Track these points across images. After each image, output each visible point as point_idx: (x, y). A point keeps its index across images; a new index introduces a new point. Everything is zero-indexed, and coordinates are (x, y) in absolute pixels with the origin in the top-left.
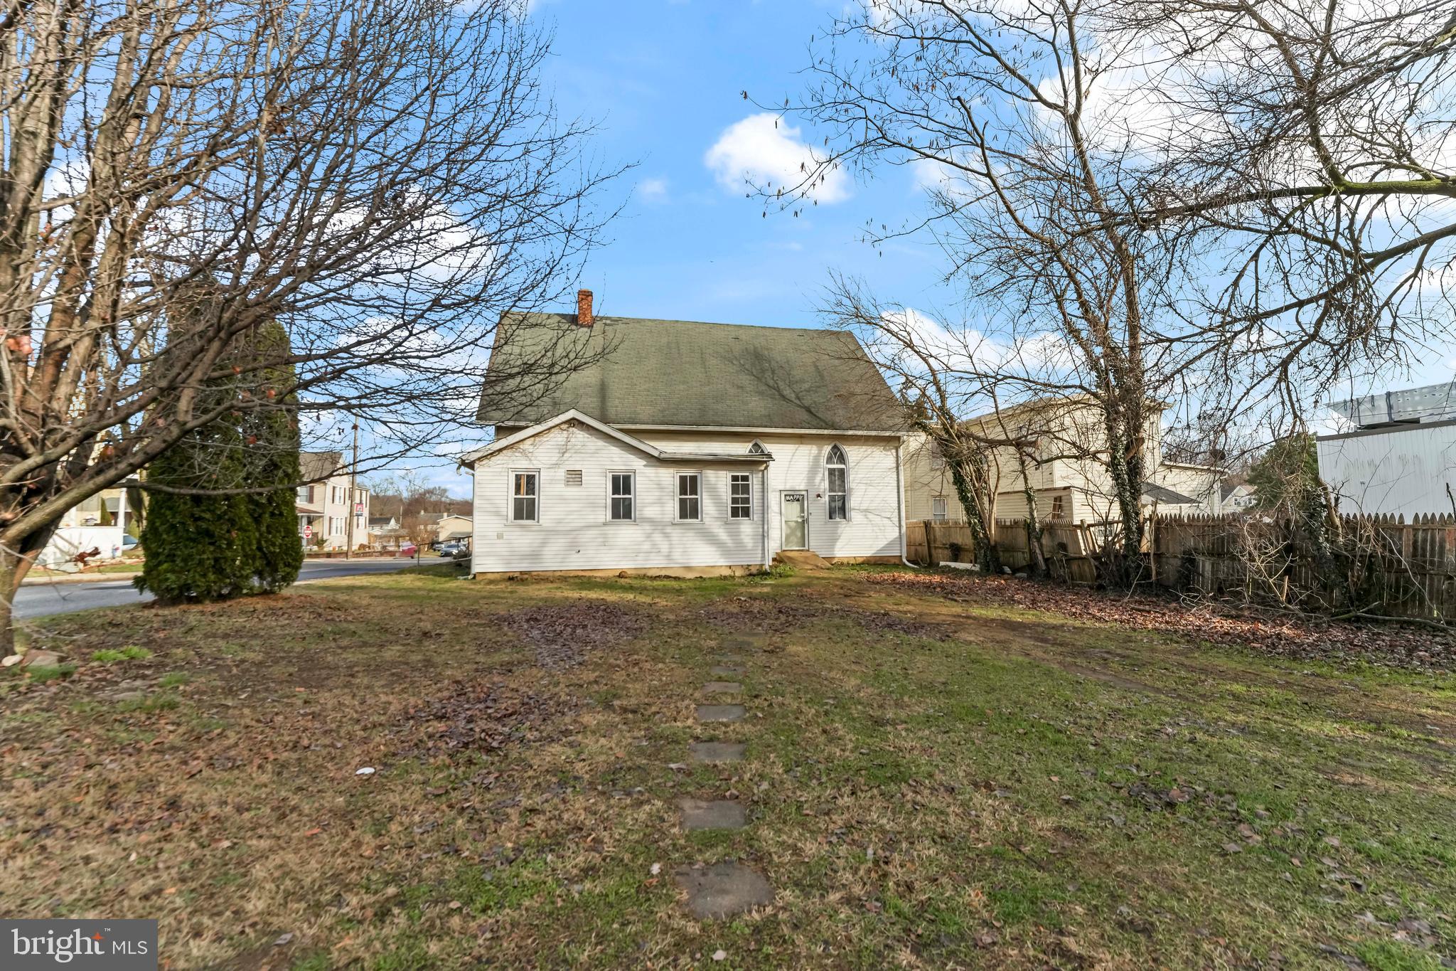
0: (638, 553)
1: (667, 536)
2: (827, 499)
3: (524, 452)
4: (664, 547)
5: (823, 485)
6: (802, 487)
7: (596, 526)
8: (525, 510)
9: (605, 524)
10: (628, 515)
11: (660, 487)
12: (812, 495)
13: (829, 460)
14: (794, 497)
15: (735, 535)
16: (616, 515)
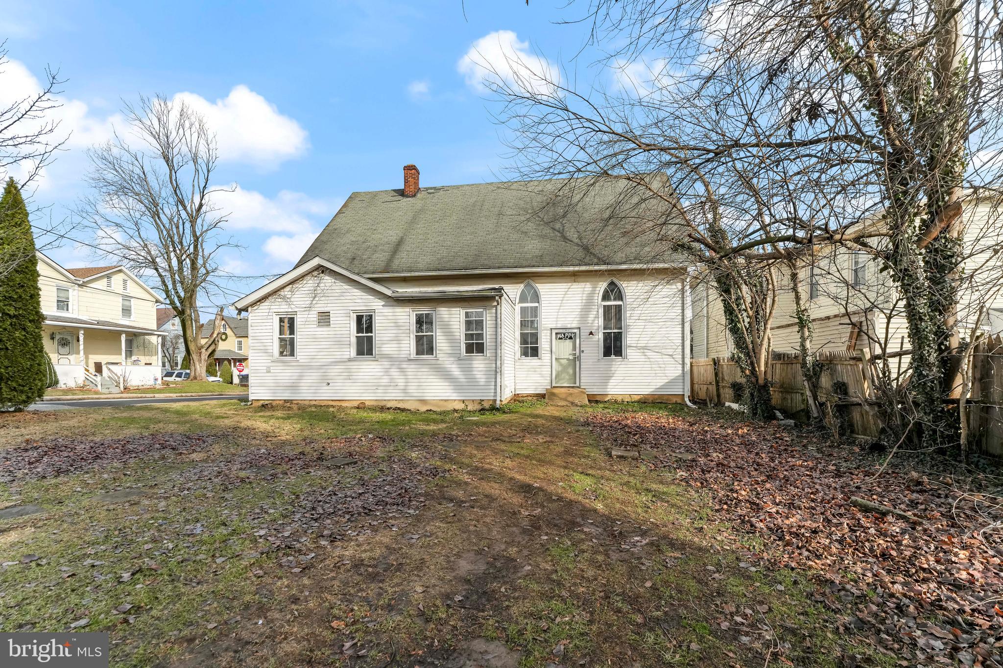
0: (377, 387)
1: (402, 370)
2: (601, 336)
3: (284, 298)
4: (401, 382)
5: (597, 321)
6: (574, 326)
7: (342, 362)
8: (288, 347)
9: (350, 360)
10: (370, 352)
11: (397, 326)
12: (585, 332)
13: (606, 297)
14: (565, 335)
15: (467, 370)
16: (360, 352)
